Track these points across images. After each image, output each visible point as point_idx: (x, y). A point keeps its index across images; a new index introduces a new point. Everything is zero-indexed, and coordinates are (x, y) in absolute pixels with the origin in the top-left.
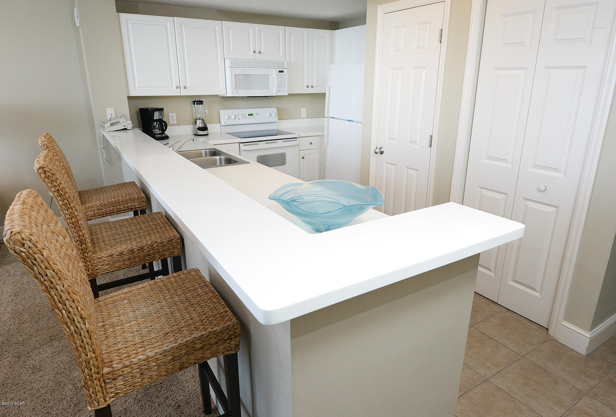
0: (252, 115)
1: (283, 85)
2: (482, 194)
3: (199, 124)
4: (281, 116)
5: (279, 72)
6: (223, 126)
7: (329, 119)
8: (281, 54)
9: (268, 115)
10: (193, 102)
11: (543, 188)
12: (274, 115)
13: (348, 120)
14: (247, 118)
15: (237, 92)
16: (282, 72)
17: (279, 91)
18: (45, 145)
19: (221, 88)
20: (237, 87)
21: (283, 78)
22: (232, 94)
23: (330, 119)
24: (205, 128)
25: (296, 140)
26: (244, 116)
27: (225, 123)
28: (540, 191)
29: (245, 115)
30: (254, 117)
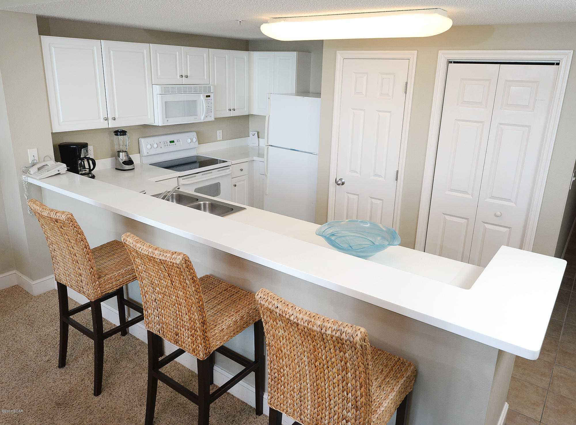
0: (173, 142)
1: (210, 111)
2: (446, 219)
3: (123, 157)
5: (206, 97)
6: (145, 156)
7: (268, 148)
8: (205, 78)
9: (189, 141)
10: (114, 132)
11: (499, 213)
12: (195, 140)
13: (291, 149)
14: (169, 145)
15: (168, 121)
16: (209, 96)
17: (207, 117)
18: (69, 219)
19: (149, 117)
20: (167, 114)
21: (210, 103)
22: (163, 123)
23: (270, 147)
24: (130, 162)
25: (229, 168)
26: (166, 144)
27: (148, 153)
28: (496, 216)
29: (167, 143)
30: (175, 144)
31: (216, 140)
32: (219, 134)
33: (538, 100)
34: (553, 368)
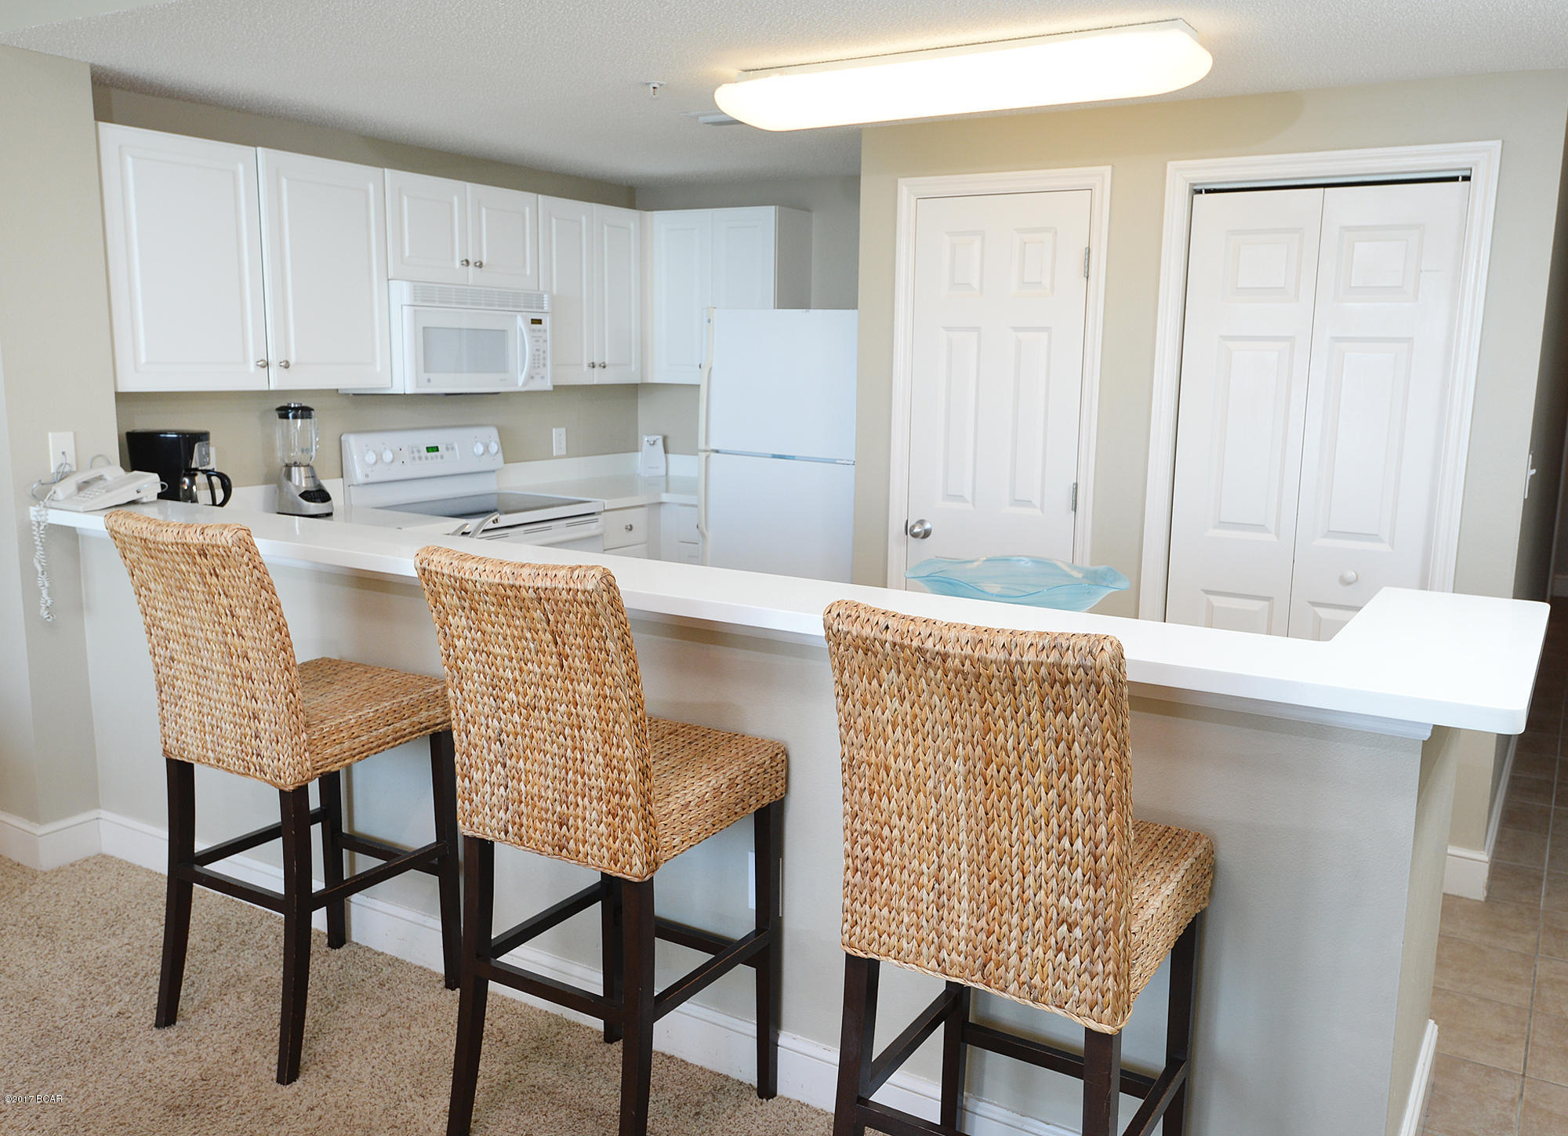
0: (436, 449)
1: (542, 362)
2: (1213, 606)
3: (300, 480)
4: (513, 450)
5: (532, 323)
6: (358, 485)
7: (707, 457)
8: (528, 272)
9: (479, 449)
10: (278, 409)
11: (1350, 574)
12: (494, 447)
13: (774, 456)
14: (424, 458)
15: (429, 380)
16: (539, 322)
17: (532, 378)
19: (379, 369)
20: (427, 361)
21: (541, 340)
22: (417, 387)
23: (713, 455)
24: (319, 495)
25: (596, 521)
26: (416, 455)
27: (367, 476)
28: (1345, 582)
29: (419, 451)
30: (442, 457)
31: (549, 456)
32: (558, 437)
33: (1426, 271)
34: (1536, 966)
